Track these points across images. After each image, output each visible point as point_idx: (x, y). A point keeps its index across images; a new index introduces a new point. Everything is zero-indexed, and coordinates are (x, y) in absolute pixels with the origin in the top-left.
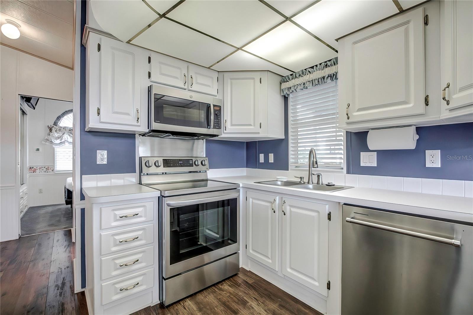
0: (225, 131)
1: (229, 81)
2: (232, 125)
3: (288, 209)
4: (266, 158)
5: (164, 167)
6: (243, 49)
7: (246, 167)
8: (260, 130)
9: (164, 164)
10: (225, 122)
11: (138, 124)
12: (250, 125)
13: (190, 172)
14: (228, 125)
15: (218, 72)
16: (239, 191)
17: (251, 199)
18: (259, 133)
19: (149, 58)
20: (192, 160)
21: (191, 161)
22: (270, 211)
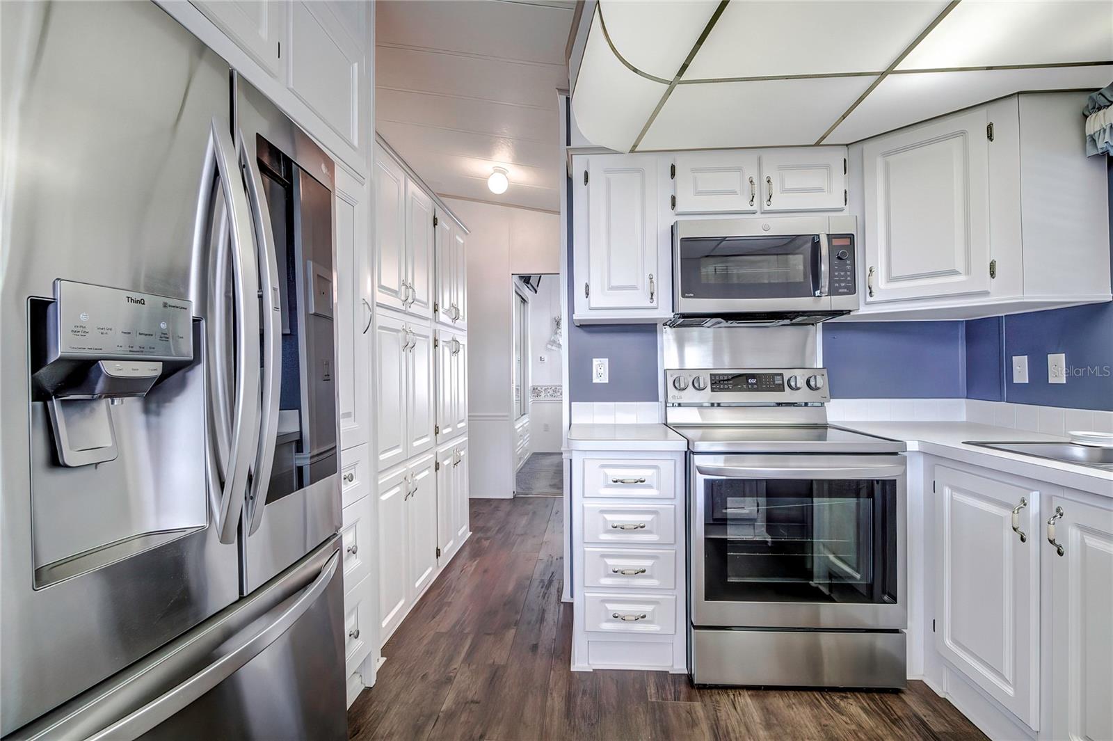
0: (869, 299)
1: (880, 162)
2: (891, 279)
3: (1072, 538)
4: (1039, 369)
5: (713, 390)
6: (896, 69)
7: (967, 398)
8: (990, 284)
9: (712, 384)
10: (868, 272)
11: (654, 304)
12: (955, 273)
13: (779, 404)
14: (880, 282)
15: (847, 145)
16: (904, 462)
17: (947, 491)
18: (986, 293)
19: (673, 167)
20: (781, 375)
21: (779, 377)
22: (1009, 536)
